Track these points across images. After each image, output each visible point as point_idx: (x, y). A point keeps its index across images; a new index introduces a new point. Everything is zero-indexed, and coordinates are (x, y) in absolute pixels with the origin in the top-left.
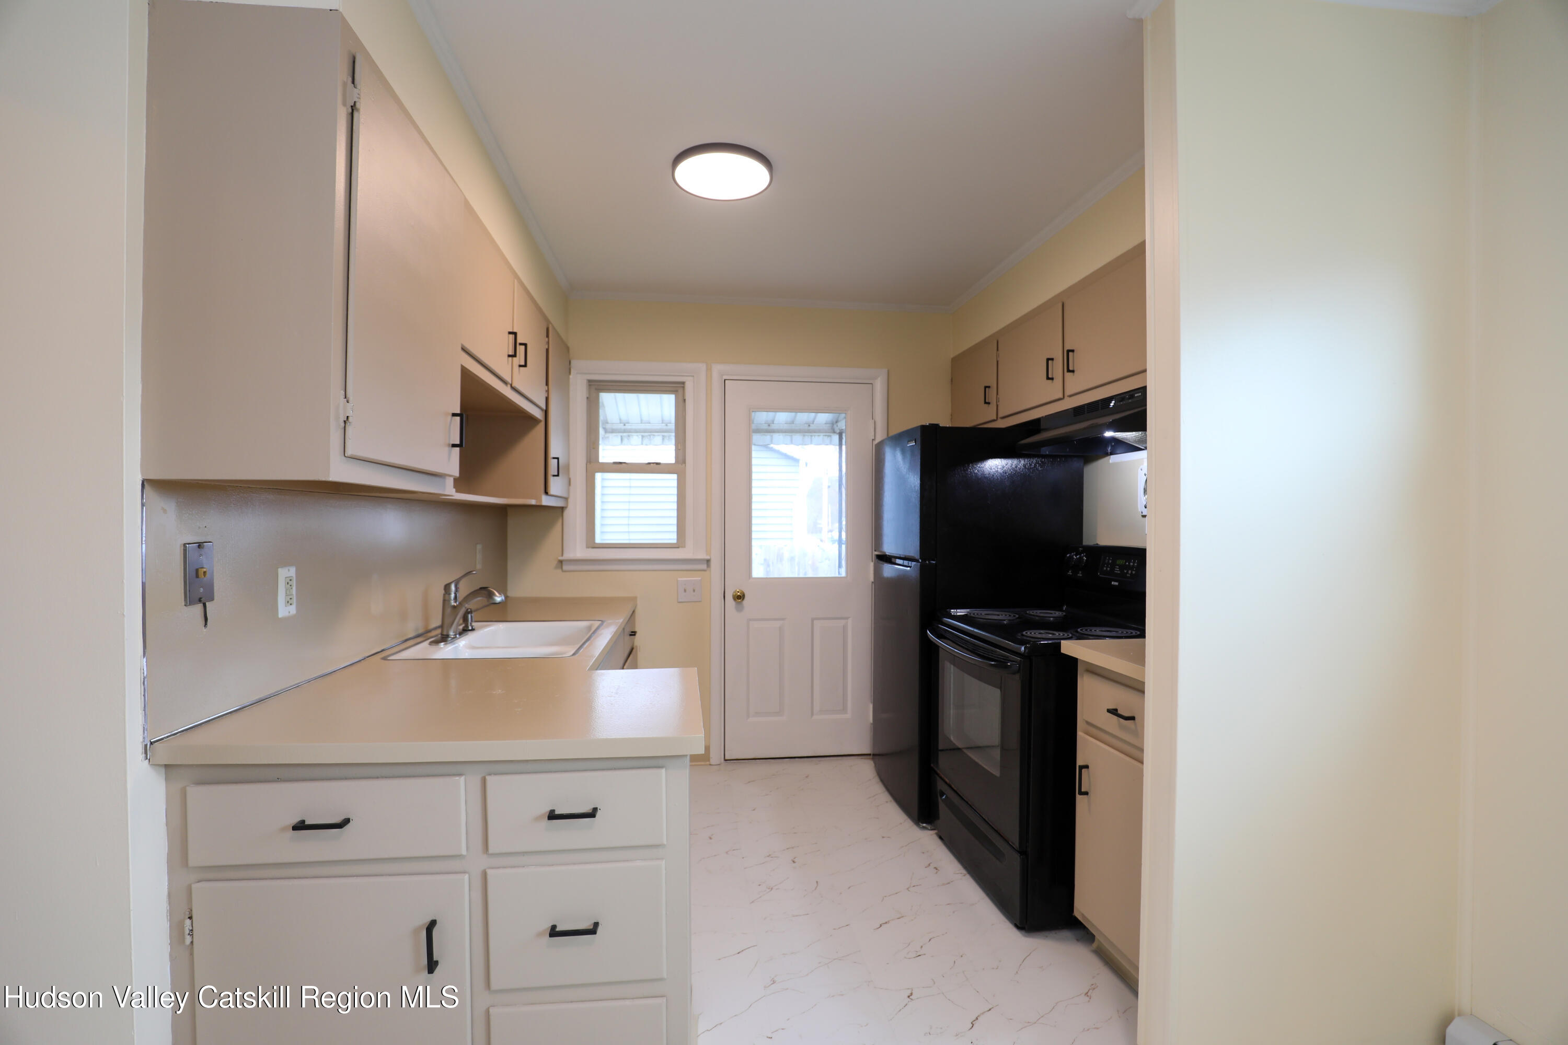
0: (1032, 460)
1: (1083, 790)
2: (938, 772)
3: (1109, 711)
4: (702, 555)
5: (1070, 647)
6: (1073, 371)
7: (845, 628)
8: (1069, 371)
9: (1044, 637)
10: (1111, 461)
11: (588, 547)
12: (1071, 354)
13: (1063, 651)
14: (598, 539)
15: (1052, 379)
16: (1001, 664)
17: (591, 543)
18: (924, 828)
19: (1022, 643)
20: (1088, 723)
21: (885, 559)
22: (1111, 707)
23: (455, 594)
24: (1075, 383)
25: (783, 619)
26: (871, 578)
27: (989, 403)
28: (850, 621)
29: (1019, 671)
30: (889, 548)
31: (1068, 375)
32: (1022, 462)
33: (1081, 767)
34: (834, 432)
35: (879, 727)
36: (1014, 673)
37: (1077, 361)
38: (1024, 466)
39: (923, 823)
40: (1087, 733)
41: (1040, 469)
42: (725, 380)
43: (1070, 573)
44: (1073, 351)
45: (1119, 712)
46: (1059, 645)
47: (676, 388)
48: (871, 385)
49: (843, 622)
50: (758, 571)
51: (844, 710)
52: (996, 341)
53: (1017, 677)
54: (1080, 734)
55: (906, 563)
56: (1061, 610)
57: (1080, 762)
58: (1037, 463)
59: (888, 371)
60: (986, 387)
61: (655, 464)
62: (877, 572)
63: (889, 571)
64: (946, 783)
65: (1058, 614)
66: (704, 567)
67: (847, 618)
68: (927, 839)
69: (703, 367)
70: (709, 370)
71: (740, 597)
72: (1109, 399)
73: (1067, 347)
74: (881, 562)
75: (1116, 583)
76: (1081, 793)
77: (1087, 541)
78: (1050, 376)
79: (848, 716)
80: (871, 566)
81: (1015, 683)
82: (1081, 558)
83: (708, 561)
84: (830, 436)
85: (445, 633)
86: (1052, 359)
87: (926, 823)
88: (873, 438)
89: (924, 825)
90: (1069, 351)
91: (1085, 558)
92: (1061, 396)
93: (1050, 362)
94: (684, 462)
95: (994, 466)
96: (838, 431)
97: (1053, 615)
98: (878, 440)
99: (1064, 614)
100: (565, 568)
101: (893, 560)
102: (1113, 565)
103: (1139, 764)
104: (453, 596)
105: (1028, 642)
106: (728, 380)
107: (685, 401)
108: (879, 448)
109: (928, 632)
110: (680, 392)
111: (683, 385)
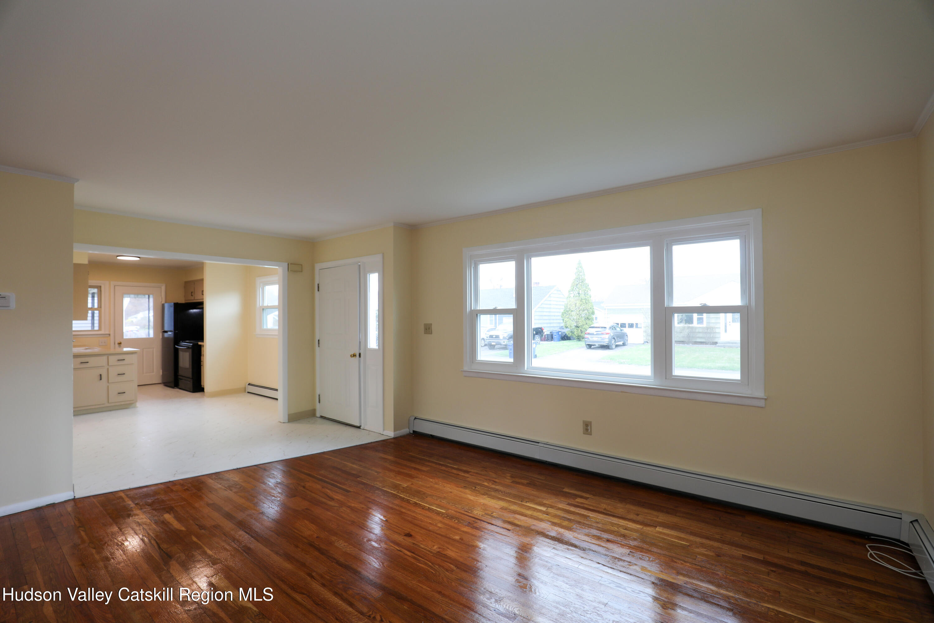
2: (179, 375)
4: (107, 333)
7: (153, 351)
18: (176, 389)
21: (166, 332)
26: (161, 337)
27: (192, 296)
28: (154, 349)
30: (166, 329)
35: (163, 376)
39: (175, 387)
48: (161, 288)
50: (125, 337)
51: (153, 372)
52: (194, 282)
54: (202, 357)
55: (170, 332)
59: (166, 285)
60: (191, 293)
62: (163, 336)
63: (166, 335)
66: (108, 336)
67: (153, 348)
69: (108, 282)
70: (110, 283)
71: (120, 344)
74: (163, 333)
76: (202, 366)
80: (161, 334)
83: (109, 335)
88: (161, 301)
94: (101, 307)
98: (163, 303)
106: (116, 286)
107: (101, 291)
108: (163, 306)
109: (176, 346)
110: (99, 288)
111: (100, 287)
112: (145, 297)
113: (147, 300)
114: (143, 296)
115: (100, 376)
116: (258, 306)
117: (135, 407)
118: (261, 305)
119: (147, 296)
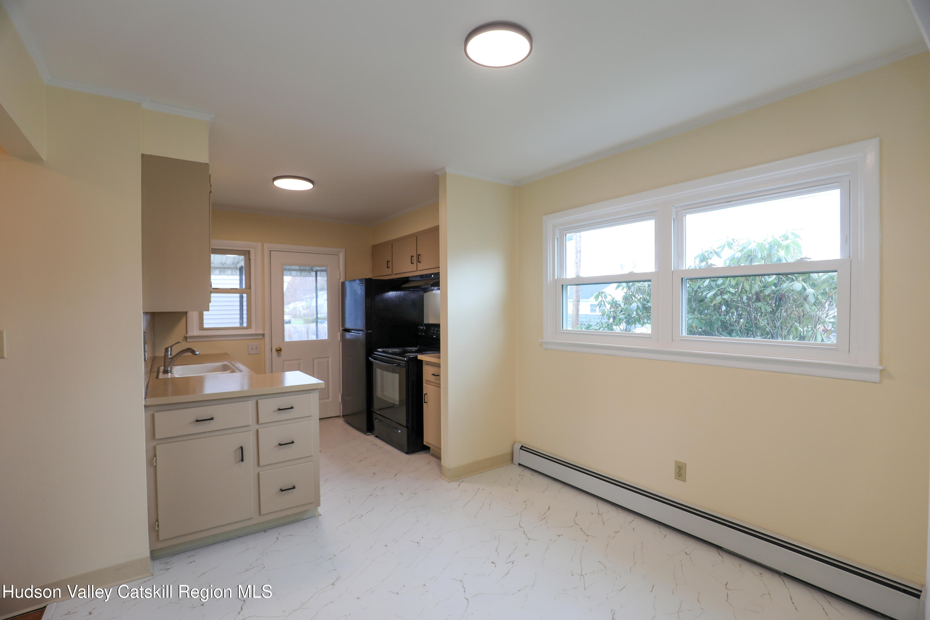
0: (406, 292)
1: (425, 402)
2: (374, 411)
3: (432, 375)
4: (260, 332)
5: (420, 357)
6: (420, 262)
7: (328, 361)
8: (419, 262)
9: (412, 355)
10: (433, 293)
11: (200, 330)
12: (419, 256)
13: (418, 358)
14: (205, 326)
15: (413, 263)
16: (399, 365)
17: (202, 328)
18: (369, 435)
19: (405, 357)
20: (427, 381)
21: (347, 331)
22: (433, 374)
23: (171, 352)
24: (421, 266)
25: (300, 359)
26: (340, 339)
27: (389, 268)
28: (330, 359)
29: (405, 367)
30: (348, 326)
31: (418, 263)
32: (403, 293)
33: (425, 394)
34: (313, 271)
36: (403, 367)
37: (422, 259)
38: (403, 294)
39: (368, 433)
40: (426, 384)
41: (409, 295)
42: (270, 251)
43: (420, 334)
44: (420, 255)
45: (435, 374)
46: (417, 357)
47: (246, 254)
48: (338, 256)
49: (328, 359)
50: (287, 339)
51: (328, 398)
52: (391, 244)
53: (404, 369)
54: (424, 384)
55: (356, 332)
56: (417, 347)
57: (424, 393)
58: (408, 293)
59: (345, 250)
60: (388, 261)
61: (235, 289)
62: (343, 337)
63: (348, 336)
64: (378, 414)
65: (416, 348)
66: (261, 337)
67: (329, 357)
68: (371, 438)
69: (260, 244)
70: (263, 246)
71: (279, 350)
72: (432, 274)
73: (418, 254)
74: (345, 332)
75: (435, 336)
76: (425, 403)
77: (426, 322)
78: (412, 262)
79: (330, 400)
80: (341, 334)
81: (404, 370)
82: (423, 328)
83: (263, 335)
84: (310, 272)
85: (166, 369)
86: (413, 256)
87: (369, 433)
88: (339, 278)
89: (369, 434)
90: (419, 255)
91: (425, 328)
92: (416, 270)
93: (412, 257)
94: (250, 288)
95: (392, 294)
96: (315, 270)
97: (414, 349)
98: (341, 280)
99: (418, 348)
100: (188, 340)
101: (350, 331)
102: (434, 330)
103: (439, 388)
104: (169, 353)
105: (407, 357)
106: (271, 251)
107: (250, 259)
108: (343, 284)
109: (370, 358)
110: (247, 255)
111: (249, 252)
112: (310, 276)
113: (314, 278)
114: (308, 274)
115: (240, 449)
116: (550, 278)
117: (315, 516)
118: (556, 278)
119: (314, 273)
